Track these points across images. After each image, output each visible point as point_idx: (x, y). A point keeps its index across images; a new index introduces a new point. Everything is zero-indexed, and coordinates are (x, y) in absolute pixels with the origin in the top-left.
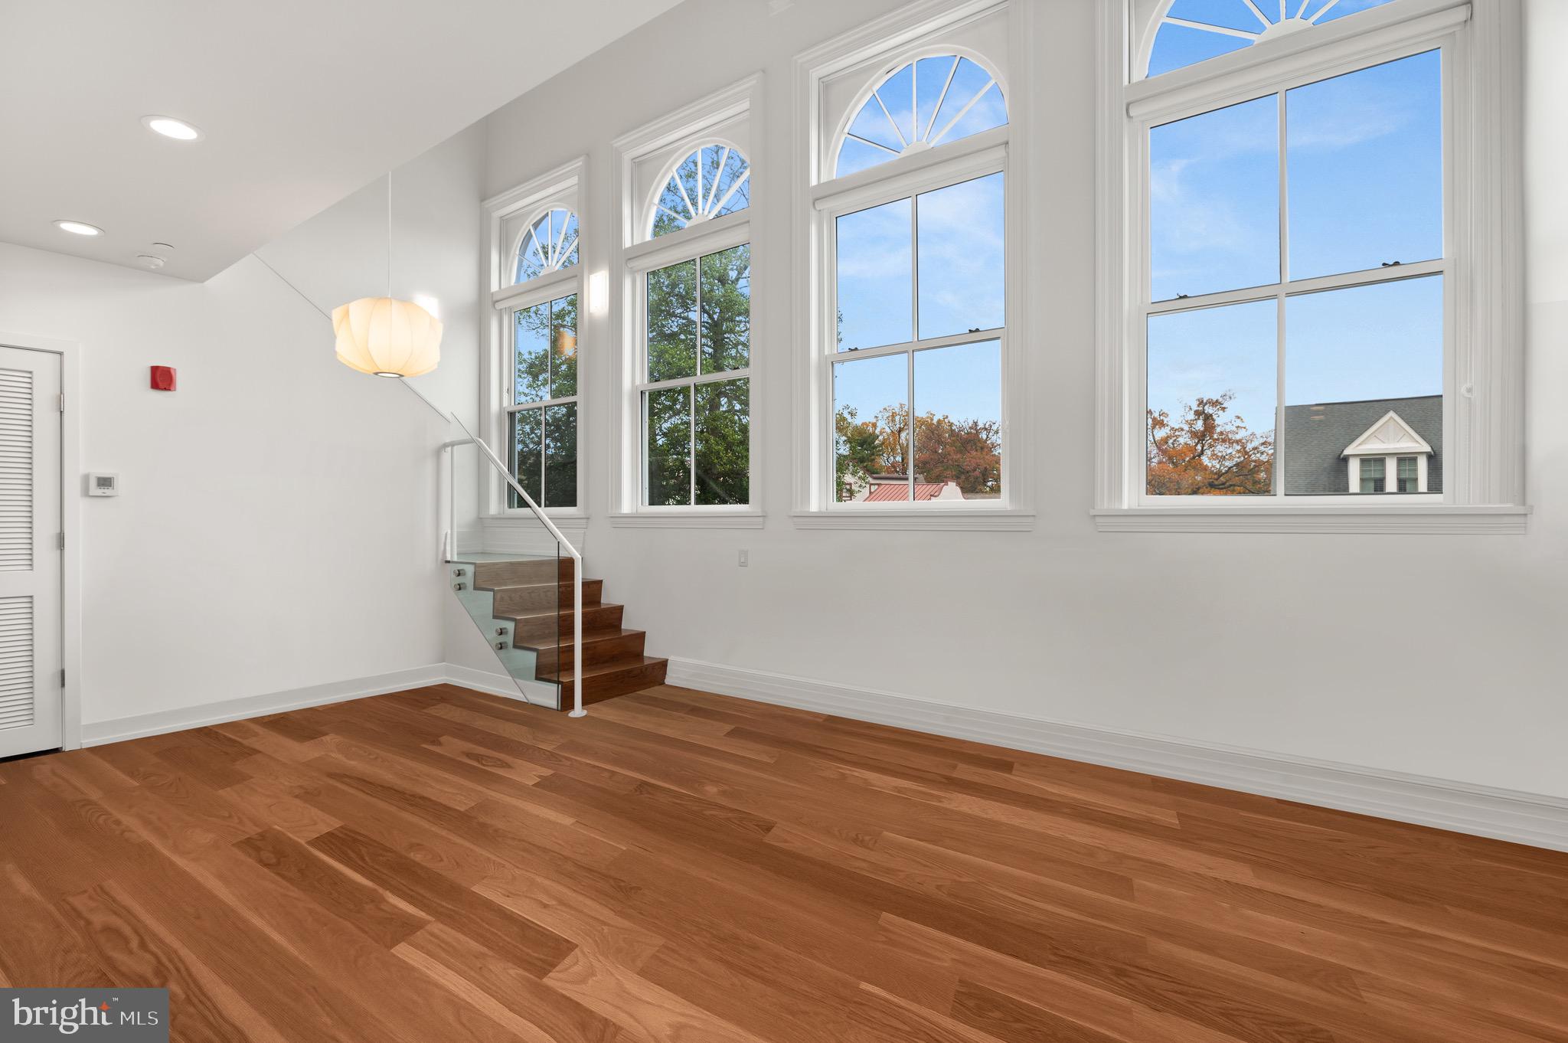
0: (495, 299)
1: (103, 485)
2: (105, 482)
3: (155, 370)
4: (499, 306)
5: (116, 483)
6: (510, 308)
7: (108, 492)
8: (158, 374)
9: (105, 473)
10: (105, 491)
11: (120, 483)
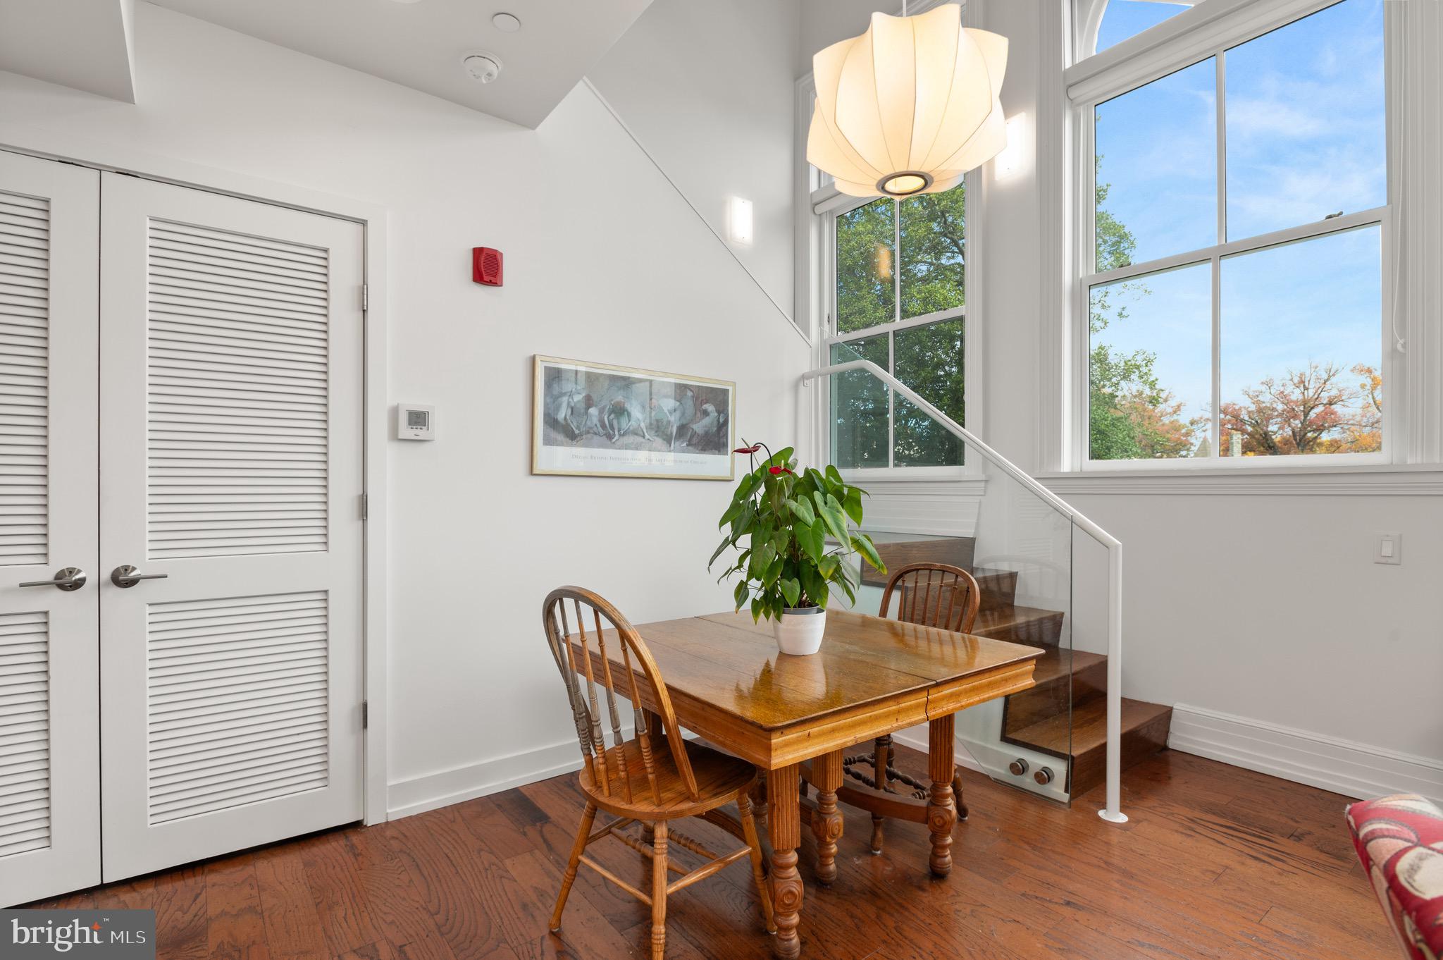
0: (815, 200)
1: (416, 423)
2: (418, 419)
3: (478, 253)
4: (819, 209)
5: (434, 420)
6: (831, 212)
7: (422, 433)
8: (483, 258)
9: (418, 406)
10: (418, 432)
11: (435, 420)
